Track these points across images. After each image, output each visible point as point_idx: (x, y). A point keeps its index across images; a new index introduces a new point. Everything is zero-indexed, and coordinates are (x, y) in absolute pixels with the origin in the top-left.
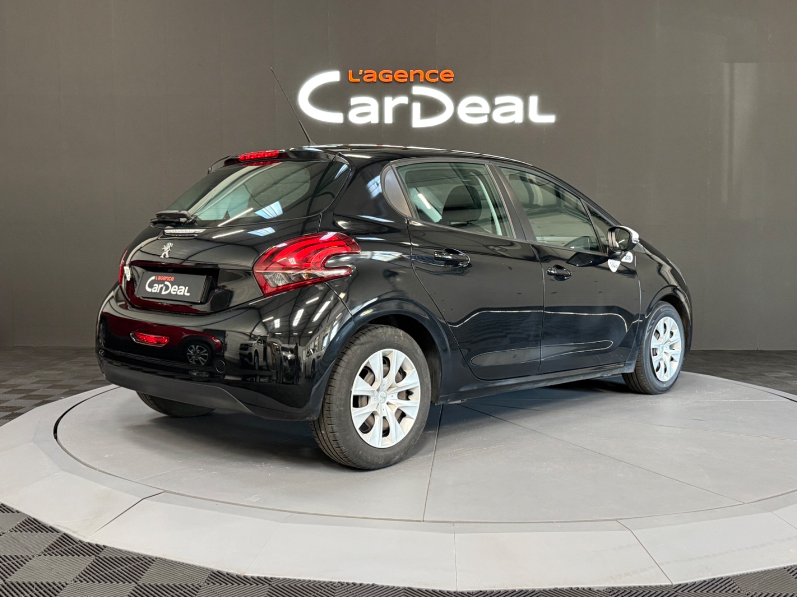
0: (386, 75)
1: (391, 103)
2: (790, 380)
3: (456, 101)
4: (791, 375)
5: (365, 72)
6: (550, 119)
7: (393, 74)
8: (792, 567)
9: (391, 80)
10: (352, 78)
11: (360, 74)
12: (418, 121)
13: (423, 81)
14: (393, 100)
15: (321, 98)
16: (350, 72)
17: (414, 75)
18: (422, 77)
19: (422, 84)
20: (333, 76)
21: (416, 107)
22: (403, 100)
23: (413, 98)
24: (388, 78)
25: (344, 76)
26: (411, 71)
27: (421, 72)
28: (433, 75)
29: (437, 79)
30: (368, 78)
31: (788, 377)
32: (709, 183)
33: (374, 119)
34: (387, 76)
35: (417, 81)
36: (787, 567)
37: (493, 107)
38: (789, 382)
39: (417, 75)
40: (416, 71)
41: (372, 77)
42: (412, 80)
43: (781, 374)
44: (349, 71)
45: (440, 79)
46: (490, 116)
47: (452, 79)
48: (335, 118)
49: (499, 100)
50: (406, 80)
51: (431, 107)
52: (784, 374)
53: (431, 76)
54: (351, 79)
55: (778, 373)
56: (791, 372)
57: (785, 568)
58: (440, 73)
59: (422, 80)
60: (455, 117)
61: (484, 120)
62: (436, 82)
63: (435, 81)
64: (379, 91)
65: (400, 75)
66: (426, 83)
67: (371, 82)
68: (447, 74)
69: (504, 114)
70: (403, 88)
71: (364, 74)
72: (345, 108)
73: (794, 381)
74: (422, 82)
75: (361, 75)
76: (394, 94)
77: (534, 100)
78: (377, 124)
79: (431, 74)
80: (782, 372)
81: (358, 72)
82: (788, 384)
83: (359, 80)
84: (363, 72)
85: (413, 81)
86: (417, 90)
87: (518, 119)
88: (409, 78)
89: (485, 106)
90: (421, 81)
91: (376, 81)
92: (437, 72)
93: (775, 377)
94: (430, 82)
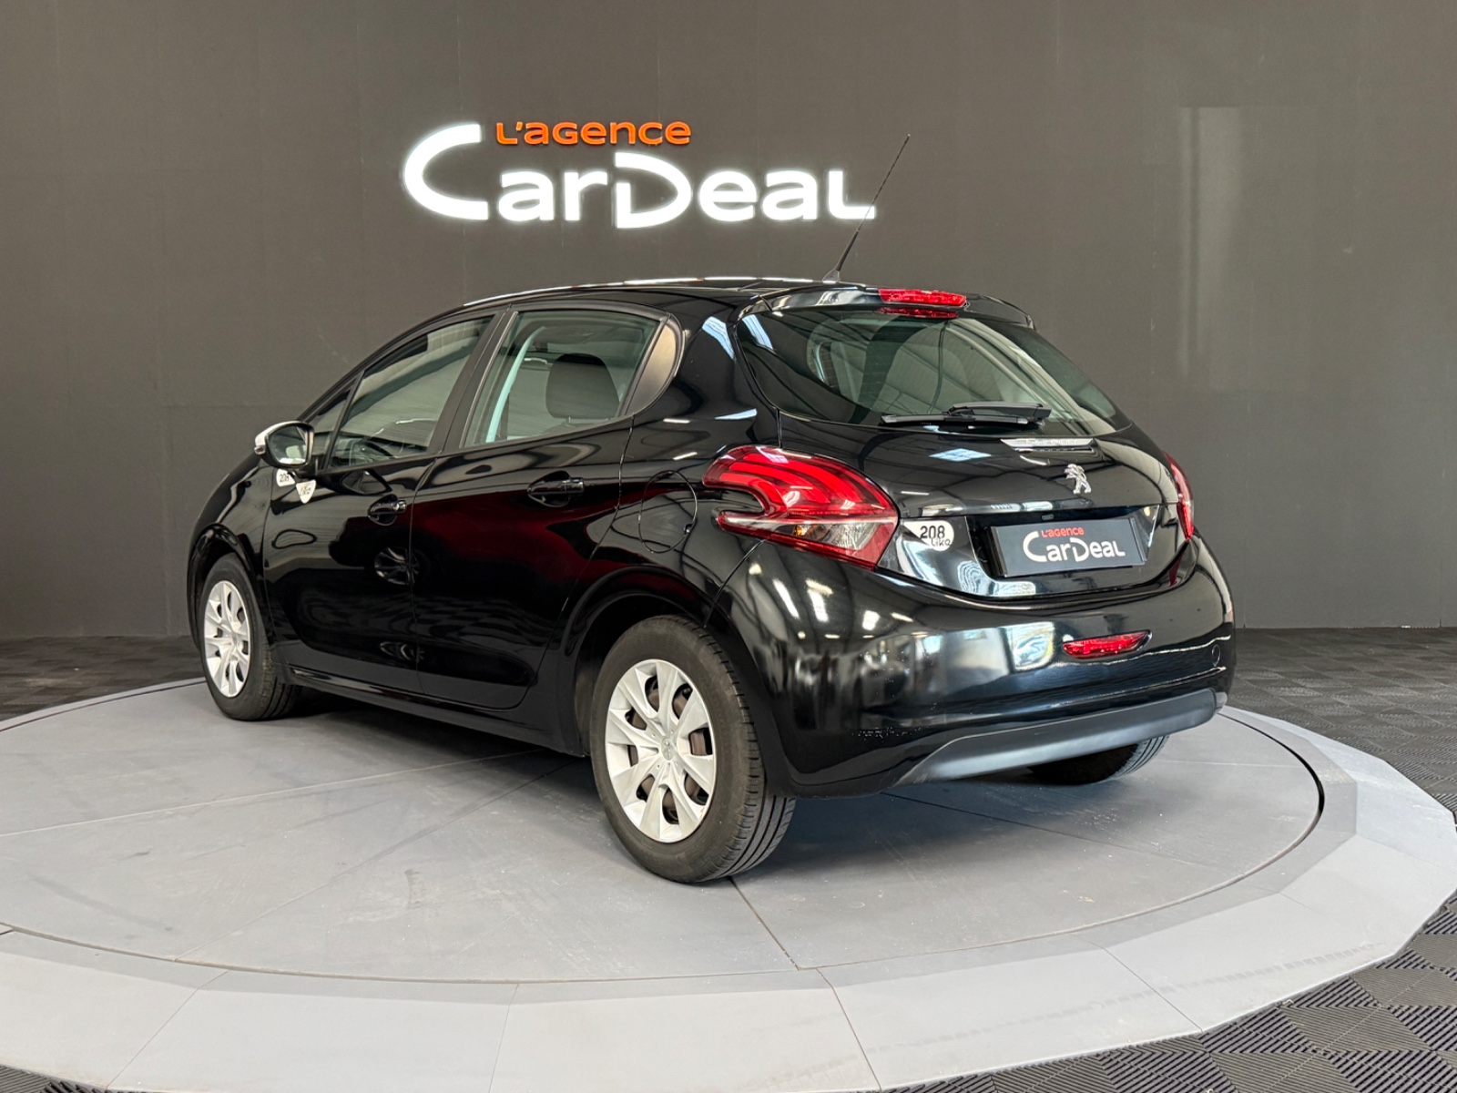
0: (563, 133)
1: (577, 183)
2: (1276, 687)
3: (696, 180)
4: (1281, 677)
5: (528, 126)
6: (866, 212)
7: (579, 130)
8: (1111, 1052)
9: (576, 142)
10: (503, 138)
11: (518, 129)
12: (627, 217)
13: (634, 142)
14: (579, 177)
15: (446, 174)
16: (500, 125)
17: (618, 131)
18: (632, 135)
19: (632, 148)
20: (467, 134)
21: (623, 192)
22: (599, 177)
23: (617, 175)
24: (570, 138)
25: (489, 132)
26: (611, 124)
27: (631, 127)
28: (652, 132)
29: (660, 140)
30: (533, 137)
31: (1274, 681)
32: (1153, 328)
33: (546, 213)
34: (568, 133)
35: (624, 143)
36: (1103, 1053)
37: (763, 190)
38: (1272, 690)
39: (624, 132)
40: (621, 125)
41: (540, 136)
42: (613, 140)
43: (1265, 674)
44: (498, 124)
45: (665, 139)
46: (757, 206)
47: (687, 140)
48: (473, 210)
49: (773, 178)
50: (603, 140)
51: (650, 192)
52: (1272, 675)
53: (650, 133)
54: (502, 140)
55: (1261, 674)
56: (1283, 670)
57: (1098, 1055)
58: (664, 128)
59: (632, 141)
60: (694, 210)
61: (747, 214)
62: (659, 144)
63: (656, 143)
64: (554, 161)
65: (592, 131)
66: (640, 146)
67: (538, 144)
68: (678, 130)
69: (786, 204)
70: (597, 155)
71: (524, 130)
72: (491, 192)
73: (1282, 688)
74: (632, 145)
75: (519, 132)
76: (582, 167)
77: (836, 178)
78: (550, 222)
79: (649, 130)
80: (1267, 671)
81: (515, 126)
82: (1267, 694)
83: (515, 141)
84: (524, 126)
85: (615, 142)
86: (624, 159)
87: (809, 212)
88: (608, 137)
89: (748, 190)
90: (630, 142)
91: (547, 142)
92: (660, 126)
93: (1251, 681)
94: (647, 145)
